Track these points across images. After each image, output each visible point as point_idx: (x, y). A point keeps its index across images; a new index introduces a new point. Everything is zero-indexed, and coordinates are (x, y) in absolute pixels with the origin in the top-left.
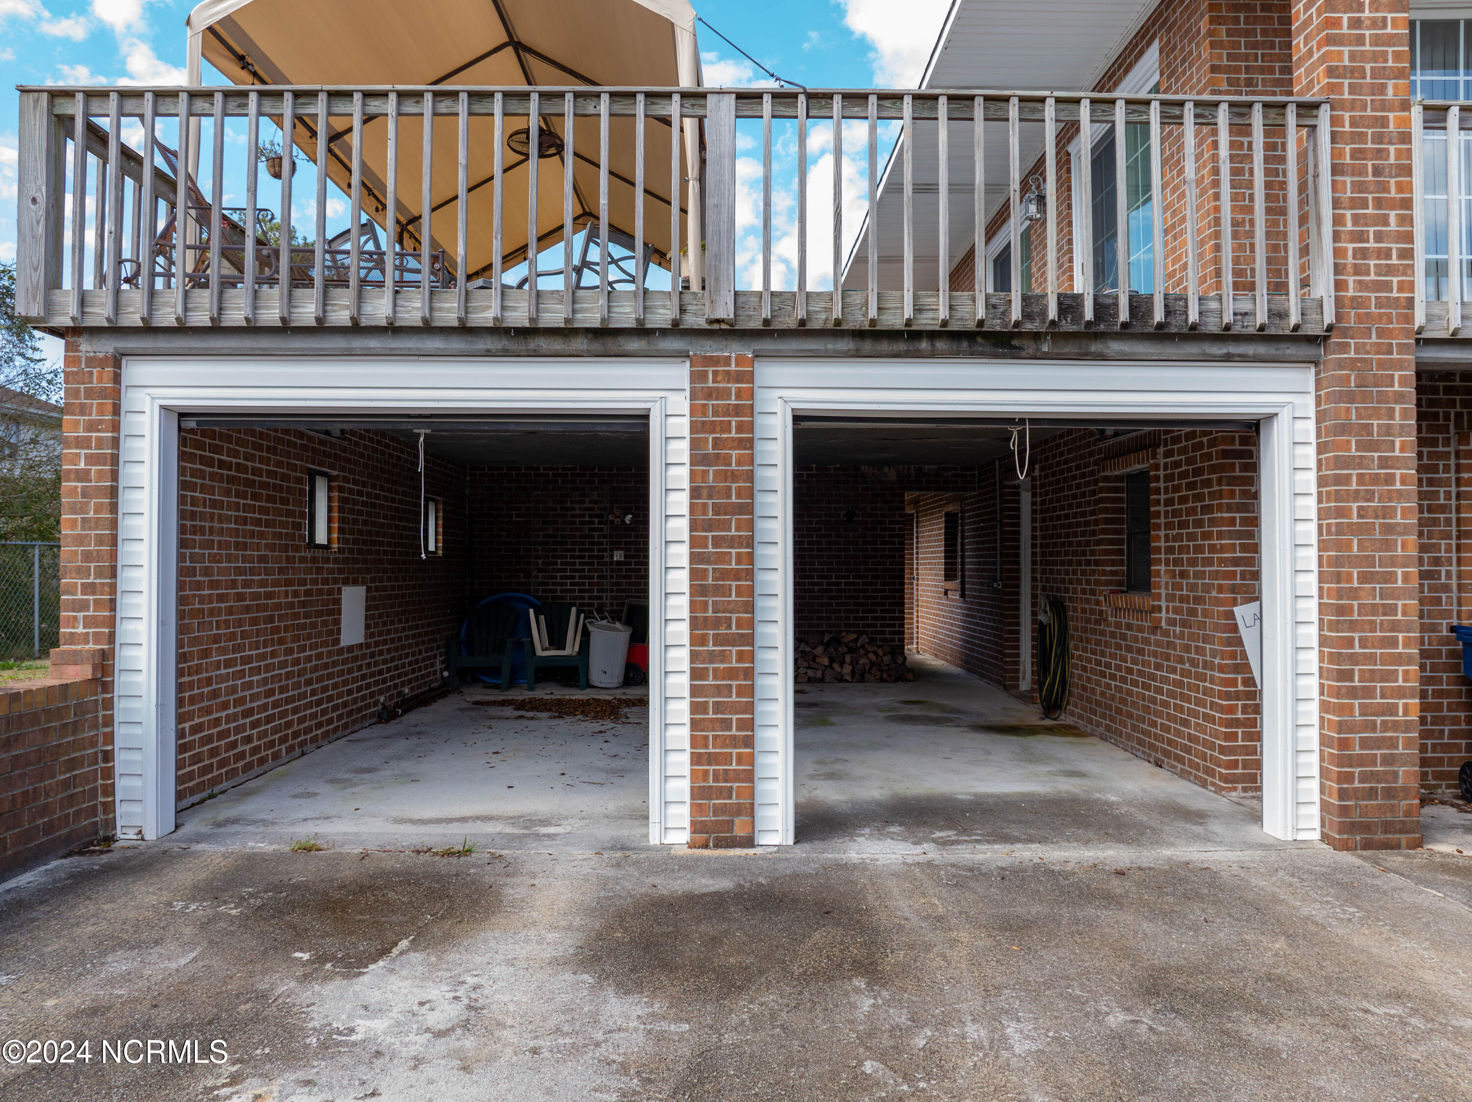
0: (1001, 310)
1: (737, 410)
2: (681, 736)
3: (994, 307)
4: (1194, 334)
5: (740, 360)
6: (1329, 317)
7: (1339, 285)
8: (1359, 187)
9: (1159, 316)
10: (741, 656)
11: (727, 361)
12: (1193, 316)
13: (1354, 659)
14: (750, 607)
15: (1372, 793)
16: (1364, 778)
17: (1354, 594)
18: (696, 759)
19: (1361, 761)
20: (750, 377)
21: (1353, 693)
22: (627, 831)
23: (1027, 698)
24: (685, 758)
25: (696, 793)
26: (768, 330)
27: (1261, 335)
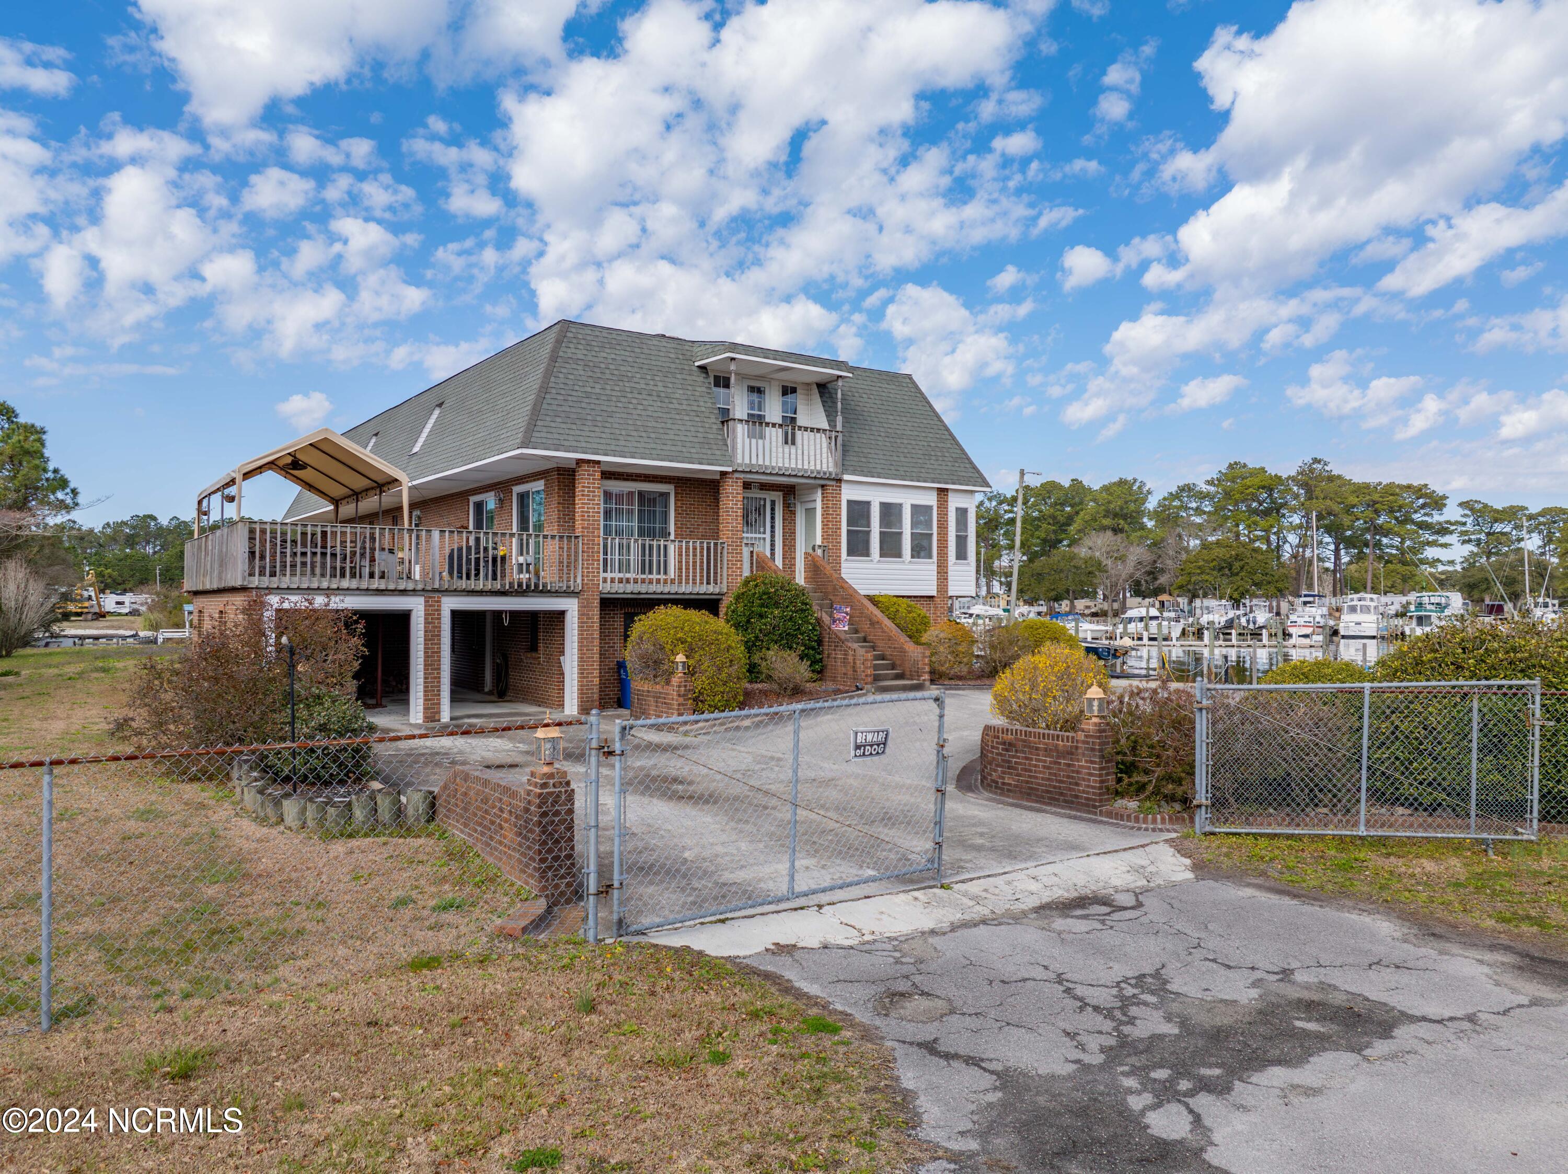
0: (504, 586)
1: (437, 610)
2: (421, 694)
4: (549, 591)
5: (438, 597)
6: (580, 588)
7: (582, 580)
8: (588, 556)
9: (548, 588)
10: (437, 673)
11: (433, 598)
13: (584, 669)
14: (439, 660)
15: (589, 701)
16: (586, 697)
17: (584, 654)
18: (425, 700)
20: (439, 602)
21: (584, 677)
25: (424, 709)
26: (446, 591)
27: (565, 592)
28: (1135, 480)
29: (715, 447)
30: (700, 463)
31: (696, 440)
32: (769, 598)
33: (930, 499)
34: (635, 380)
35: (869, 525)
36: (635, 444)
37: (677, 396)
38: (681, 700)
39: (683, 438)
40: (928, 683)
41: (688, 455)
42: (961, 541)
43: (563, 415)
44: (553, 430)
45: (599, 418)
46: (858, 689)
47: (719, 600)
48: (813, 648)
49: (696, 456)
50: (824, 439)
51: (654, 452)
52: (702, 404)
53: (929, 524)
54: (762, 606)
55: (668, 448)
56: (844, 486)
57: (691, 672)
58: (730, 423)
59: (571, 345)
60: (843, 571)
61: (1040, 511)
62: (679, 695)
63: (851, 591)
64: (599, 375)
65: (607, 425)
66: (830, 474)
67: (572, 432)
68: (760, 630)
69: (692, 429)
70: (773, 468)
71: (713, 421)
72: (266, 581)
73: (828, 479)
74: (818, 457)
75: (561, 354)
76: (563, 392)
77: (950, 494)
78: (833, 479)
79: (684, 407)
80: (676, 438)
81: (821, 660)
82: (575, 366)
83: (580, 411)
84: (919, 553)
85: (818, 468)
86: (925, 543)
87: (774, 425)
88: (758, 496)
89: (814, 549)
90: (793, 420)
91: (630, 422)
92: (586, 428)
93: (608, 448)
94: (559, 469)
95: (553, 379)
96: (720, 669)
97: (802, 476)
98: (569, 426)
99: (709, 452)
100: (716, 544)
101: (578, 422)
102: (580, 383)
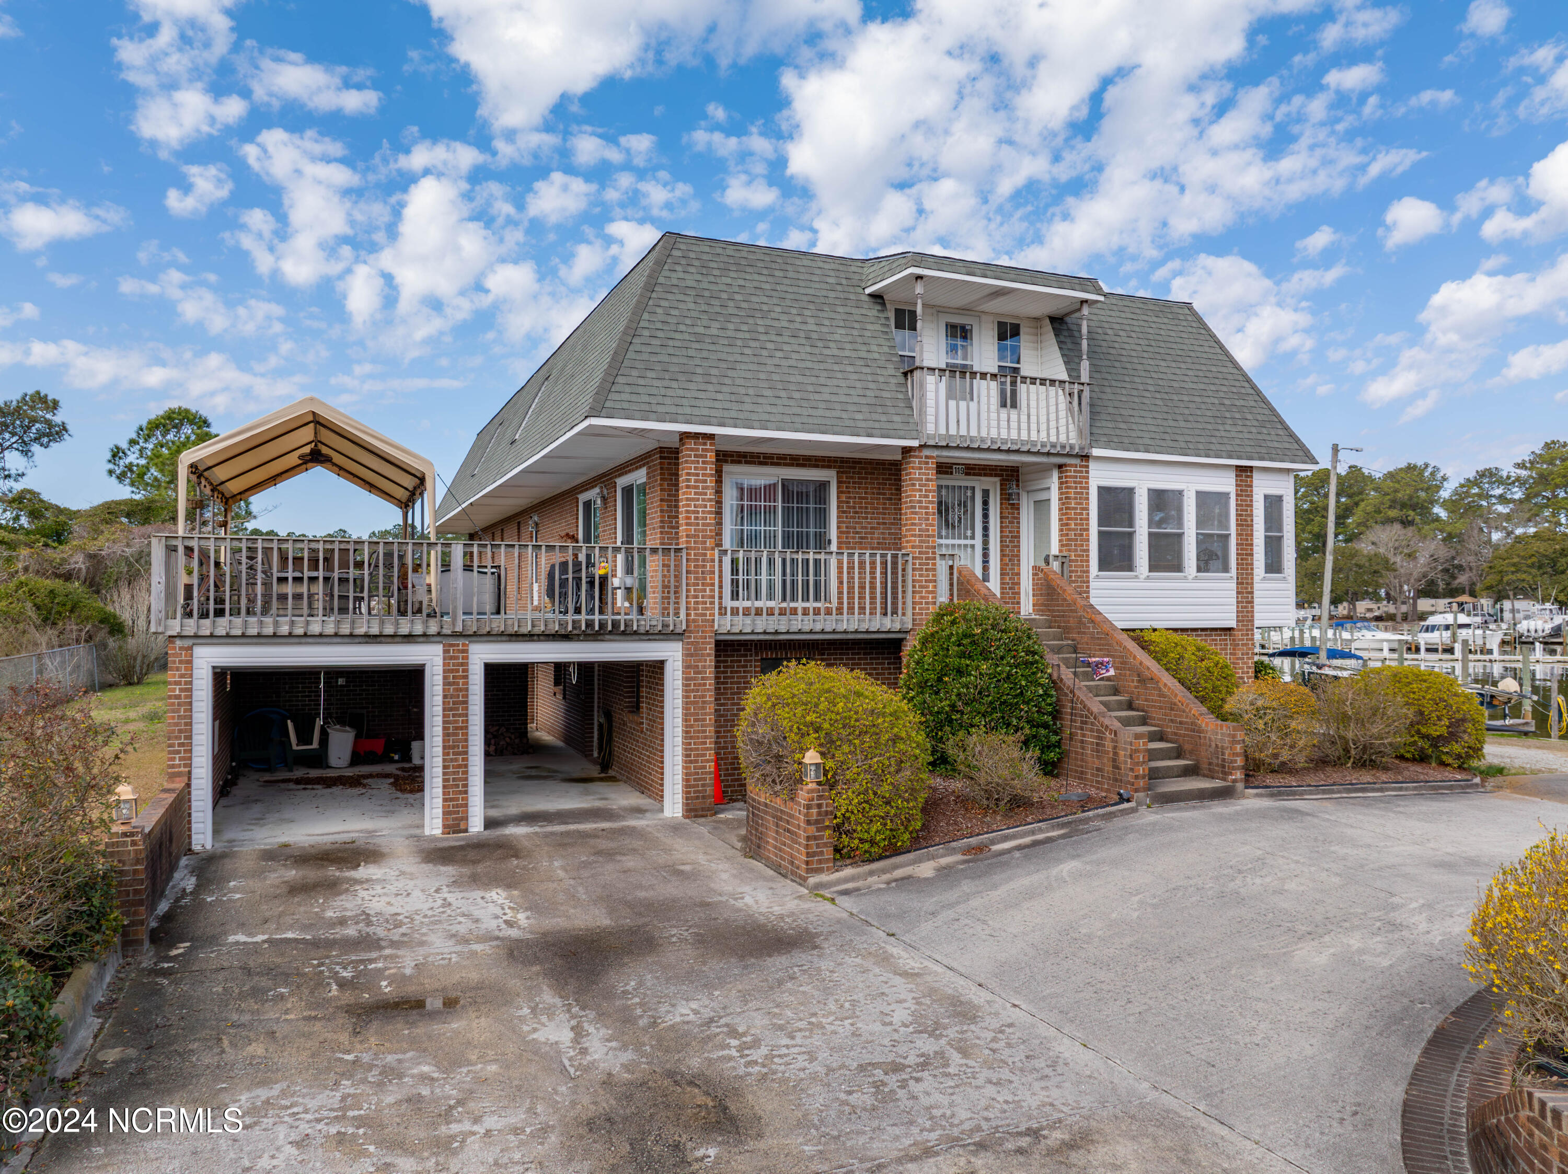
0: (565, 626)
1: (462, 664)
2: (439, 791)
3: (562, 625)
4: (635, 633)
5: (463, 645)
6: (684, 627)
7: (688, 615)
8: (696, 578)
9: (622, 628)
10: (463, 760)
11: (458, 646)
12: (635, 628)
13: (691, 750)
14: (466, 740)
15: (697, 798)
16: (695, 792)
17: (691, 726)
18: (445, 800)
19: (694, 786)
20: (466, 651)
21: (691, 762)
22: (417, 832)
23: (594, 762)
24: (440, 800)
25: (444, 813)
26: (475, 634)
27: (660, 633)
28: (1427, 465)
29: (892, 410)
30: (869, 435)
31: (863, 400)
32: (973, 643)
33: (1226, 483)
34: (773, 315)
35: (1131, 524)
36: (769, 409)
37: (837, 337)
38: (812, 830)
39: (843, 399)
40: (1240, 786)
41: (851, 423)
42: (1273, 545)
43: (658, 367)
44: (641, 390)
45: (714, 371)
46: (1122, 799)
47: (902, 640)
48: (1045, 726)
49: (863, 424)
50: (1061, 398)
51: (796, 419)
52: (874, 348)
53: (1223, 521)
54: (962, 655)
55: (820, 412)
56: (1092, 465)
57: (829, 781)
58: (917, 374)
59: (678, 268)
60: (1093, 593)
61: (1312, 503)
62: (808, 822)
63: (1106, 627)
64: (718, 309)
65: (727, 381)
66: (1072, 447)
67: (670, 392)
68: (959, 695)
69: (858, 385)
70: (983, 440)
71: (892, 372)
72: (191, 627)
73: (1068, 455)
74: (1053, 424)
75: (661, 280)
76: (660, 334)
77: (1256, 475)
78: (1076, 456)
79: (847, 353)
80: (834, 398)
81: (1058, 744)
82: (682, 297)
83: (685, 361)
84: (1207, 562)
85: (1053, 439)
86: (1216, 547)
87: (983, 376)
88: (963, 484)
89: (1047, 561)
90: (1016, 370)
91: (762, 376)
92: (692, 386)
93: (726, 414)
94: (662, 450)
95: (646, 316)
96: (879, 778)
97: (1029, 452)
98: (666, 383)
99: (883, 418)
100: (895, 557)
101: (681, 377)
102: (688, 321)
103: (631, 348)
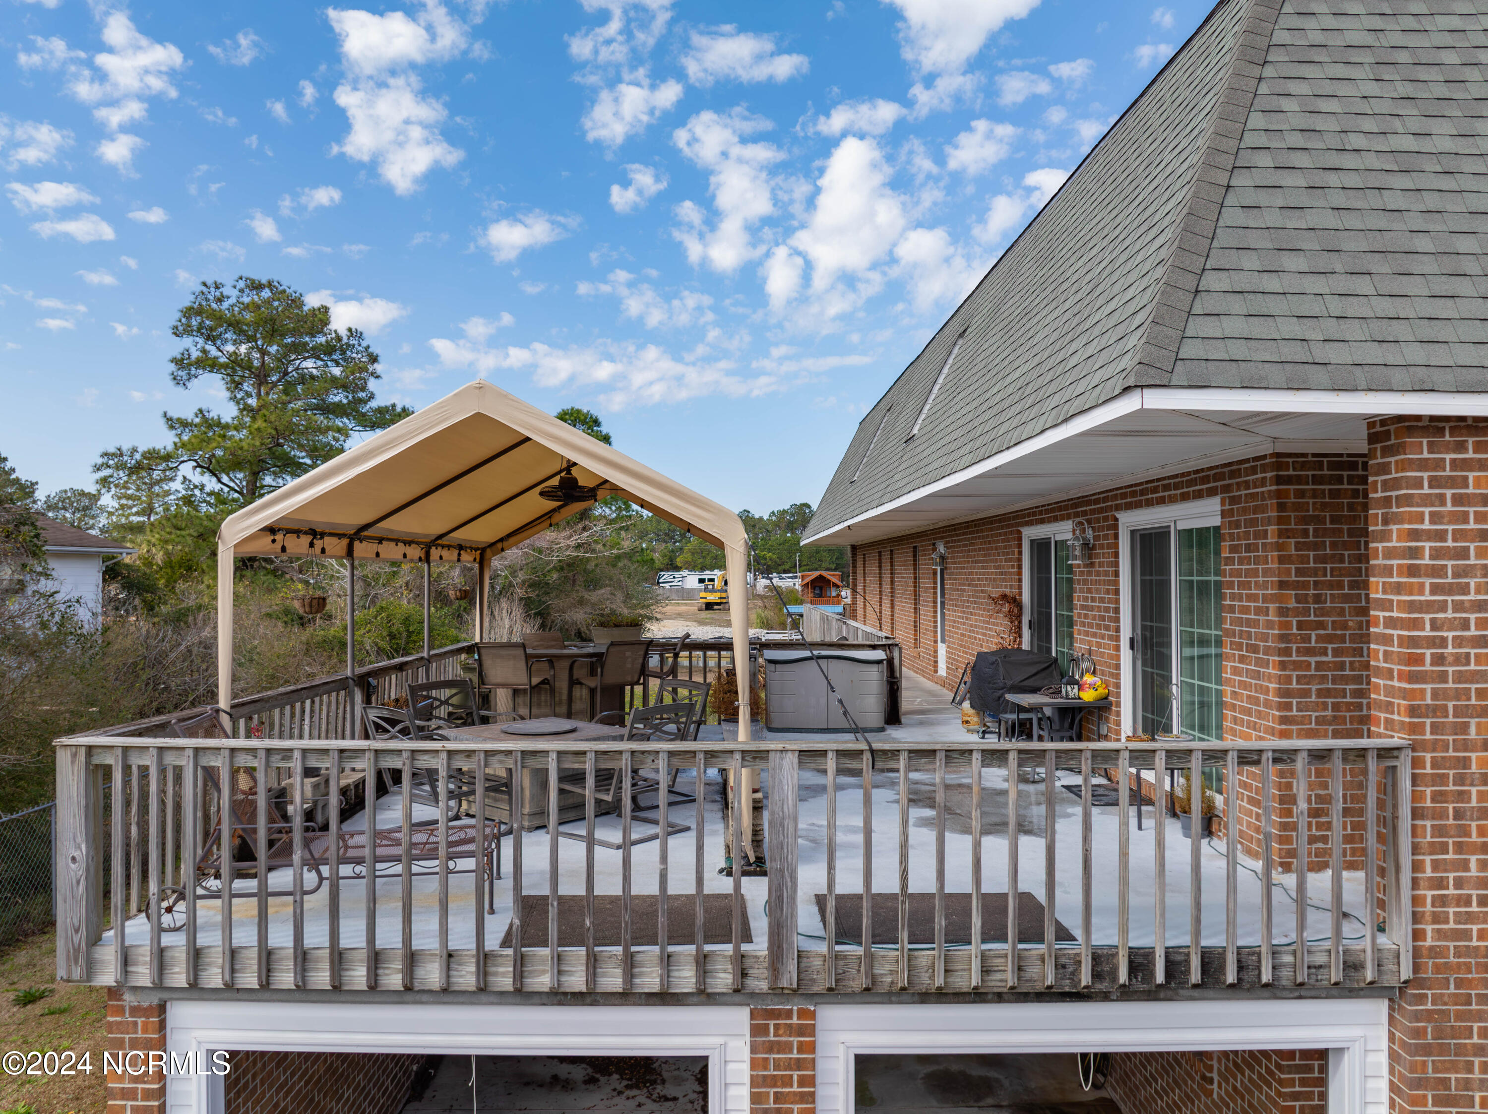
0: (1071, 969)
1: (799, 1065)
3: (1064, 967)
4: (1266, 987)
5: (801, 1014)
6: (1406, 971)
7: (1417, 935)
8: (1439, 831)
9: (1231, 972)
11: (789, 1014)
12: (1266, 971)
20: (811, 1031)
43: (1309, 242)
44: (1277, 306)
45: (1464, 244)
67: (1354, 307)
76: (1302, 160)
83: (1380, 221)
92: (1415, 286)
94: (1279, 460)
95: (1257, 120)
98: (1341, 283)
101: (1376, 265)
102: (1369, 125)
103: (1231, 200)
